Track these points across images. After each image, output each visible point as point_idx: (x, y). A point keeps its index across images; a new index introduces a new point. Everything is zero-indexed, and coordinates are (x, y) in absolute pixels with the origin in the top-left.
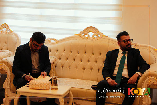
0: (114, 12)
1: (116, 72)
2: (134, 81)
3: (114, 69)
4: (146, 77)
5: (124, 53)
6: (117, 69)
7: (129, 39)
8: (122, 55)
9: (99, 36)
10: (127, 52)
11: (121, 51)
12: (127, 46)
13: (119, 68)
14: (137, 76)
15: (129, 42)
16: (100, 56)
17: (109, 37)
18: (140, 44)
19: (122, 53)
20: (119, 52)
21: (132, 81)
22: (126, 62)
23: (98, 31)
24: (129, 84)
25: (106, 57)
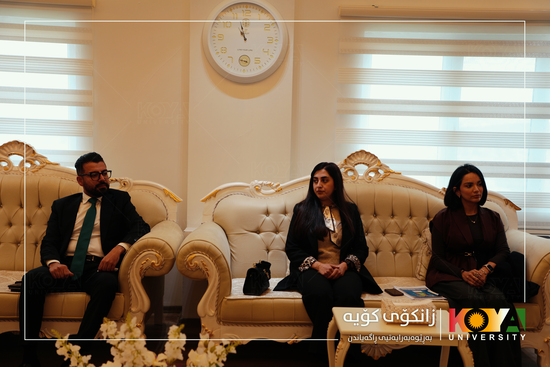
0: (74, 108)
1: (73, 245)
2: (112, 265)
3: (69, 240)
4: (137, 253)
5: (93, 201)
6: (77, 238)
7: (102, 168)
8: (89, 206)
9: (37, 163)
10: (100, 199)
11: (86, 198)
12: (97, 186)
13: (80, 237)
14: (120, 251)
15: (102, 177)
16: (40, 212)
17: (62, 165)
18: (132, 181)
19: (89, 201)
20: (81, 201)
21: (107, 263)
22: (97, 222)
23: (34, 152)
24: (101, 271)
25: (51, 212)
